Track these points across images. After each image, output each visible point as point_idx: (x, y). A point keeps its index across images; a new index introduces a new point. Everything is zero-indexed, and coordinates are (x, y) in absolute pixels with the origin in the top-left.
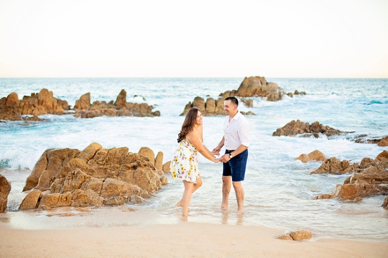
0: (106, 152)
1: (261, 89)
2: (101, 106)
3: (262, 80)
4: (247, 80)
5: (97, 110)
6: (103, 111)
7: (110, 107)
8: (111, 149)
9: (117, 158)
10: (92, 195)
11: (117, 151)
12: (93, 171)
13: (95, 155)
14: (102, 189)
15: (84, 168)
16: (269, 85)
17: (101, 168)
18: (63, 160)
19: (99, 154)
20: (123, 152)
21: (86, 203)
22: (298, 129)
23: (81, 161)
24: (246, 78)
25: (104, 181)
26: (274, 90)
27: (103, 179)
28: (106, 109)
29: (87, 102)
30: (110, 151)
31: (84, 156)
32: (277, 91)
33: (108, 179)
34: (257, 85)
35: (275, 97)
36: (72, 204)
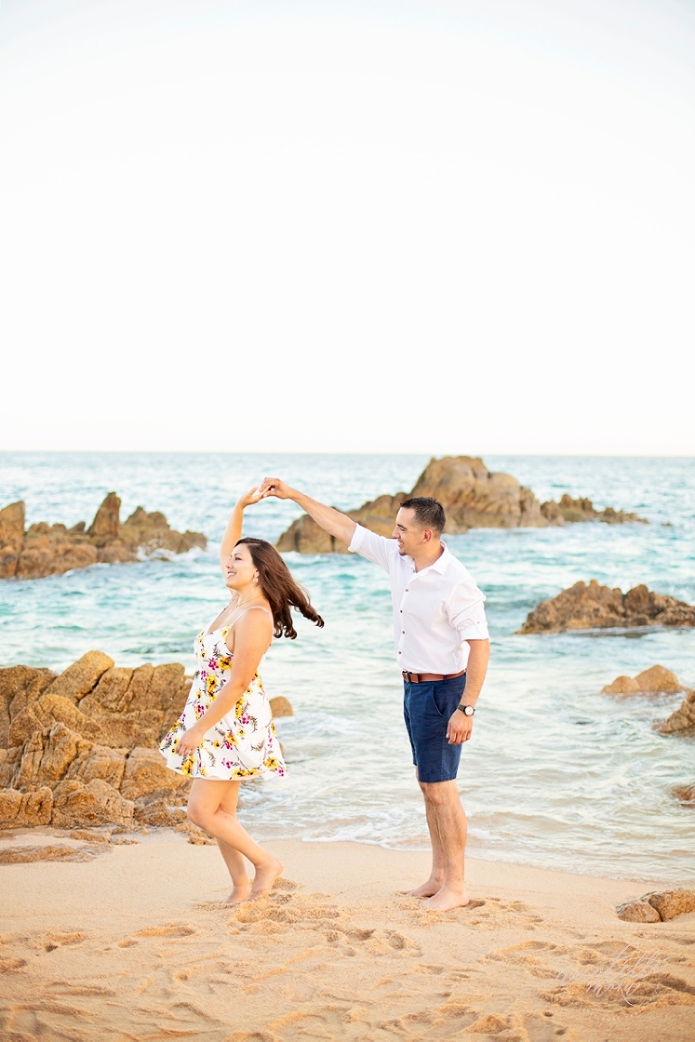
0: (127, 678)
1: (473, 491)
2: (53, 537)
3: (474, 464)
4: (436, 468)
5: (44, 550)
6: (61, 551)
7: (79, 542)
8: (138, 669)
9: (157, 693)
10: (105, 794)
11: (156, 674)
12: (95, 729)
13: (97, 684)
14: (124, 777)
15: (73, 720)
16: (496, 480)
17: (116, 722)
18: (11, 697)
19: (109, 682)
20: (170, 677)
21: (90, 817)
22: (594, 604)
23: (63, 703)
24: (433, 461)
25: (127, 756)
26: (508, 494)
27: (125, 751)
28: (69, 546)
29: (14, 527)
30: (136, 675)
31: (66, 689)
32: (517, 497)
33: (138, 751)
34: (463, 480)
35: (510, 512)
36: (55, 820)
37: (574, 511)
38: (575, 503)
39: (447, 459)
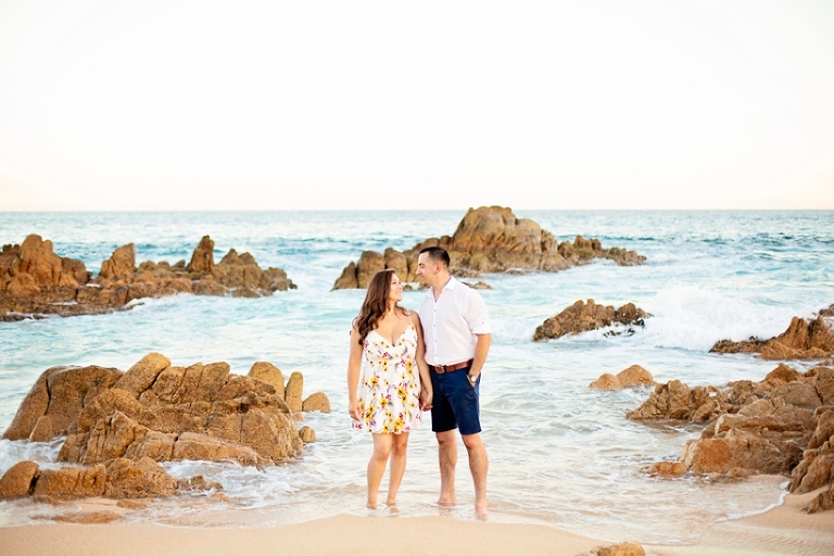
0: (180, 374)
1: (503, 234)
2: (157, 274)
3: (505, 213)
4: (474, 216)
5: (149, 282)
6: (163, 284)
7: (179, 276)
8: (190, 368)
9: (205, 388)
10: (152, 470)
11: (205, 371)
12: (151, 417)
13: (155, 380)
14: (172, 456)
15: (133, 409)
16: (522, 226)
17: (169, 411)
18: (85, 392)
19: (164, 378)
20: (217, 374)
21: (138, 489)
22: (591, 319)
23: (125, 395)
24: (471, 210)
25: (176, 439)
26: (531, 236)
27: (175, 435)
28: (170, 279)
29: (127, 265)
30: (188, 373)
31: (130, 384)
32: (539, 239)
33: (186, 434)
34: (495, 226)
35: (534, 251)
36: (108, 491)
37: (586, 250)
38: (587, 244)
39: (482, 209)
